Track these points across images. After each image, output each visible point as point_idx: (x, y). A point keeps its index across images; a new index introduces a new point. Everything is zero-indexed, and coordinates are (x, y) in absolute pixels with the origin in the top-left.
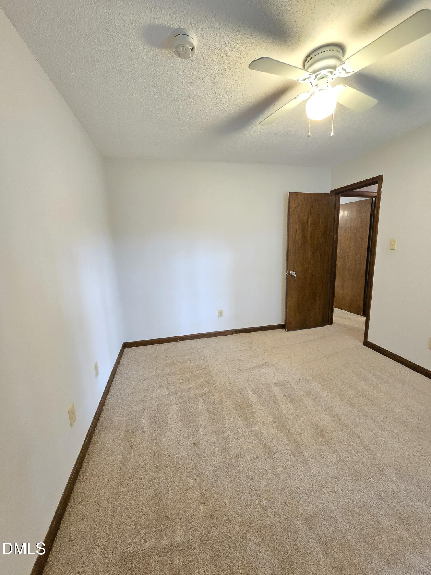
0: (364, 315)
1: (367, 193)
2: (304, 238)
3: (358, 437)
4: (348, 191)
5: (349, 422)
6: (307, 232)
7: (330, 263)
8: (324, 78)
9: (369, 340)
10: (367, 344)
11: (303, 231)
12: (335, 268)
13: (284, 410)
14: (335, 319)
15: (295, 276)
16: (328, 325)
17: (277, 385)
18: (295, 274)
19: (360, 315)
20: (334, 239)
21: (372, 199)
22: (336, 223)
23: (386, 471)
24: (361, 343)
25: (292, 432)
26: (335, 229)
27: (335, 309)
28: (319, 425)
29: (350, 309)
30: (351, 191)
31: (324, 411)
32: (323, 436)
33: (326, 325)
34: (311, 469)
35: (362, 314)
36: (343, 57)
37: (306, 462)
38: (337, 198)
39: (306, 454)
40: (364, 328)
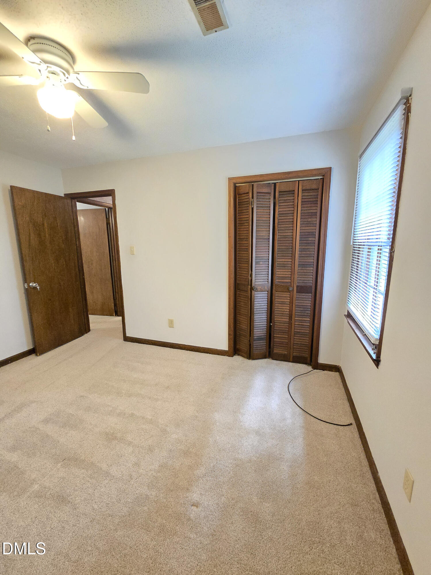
0: (116, 315)
1: (100, 203)
2: (42, 243)
3: (143, 418)
4: (84, 197)
5: (132, 411)
6: (45, 236)
7: (77, 270)
8: (55, 74)
9: (128, 335)
10: (127, 339)
11: (39, 235)
12: (83, 275)
13: (65, 443)
14: (92, 326)
15: (38, 288)
16: (86, 333)
17: (46, 421)
18: (37, 285)
19: (113, 316)
20: (76, 244)
21: (106, 209)
22: (76, 229)
23: (168, 429)
24: (121, 340)
25: (83, 458)
26: (77, 235)
27: (90, 316)
28: (108, 431)
29: (103, 312)
30: (87, 198)
31: (108, 416)
32: (115, 438)
33: (84, 334)
34: (114, 476)
35: (114, 315)
36: (74, 64)
37: (107, 474)
38: (73, 203)
39: (104, 466)
40: (122, 326)
